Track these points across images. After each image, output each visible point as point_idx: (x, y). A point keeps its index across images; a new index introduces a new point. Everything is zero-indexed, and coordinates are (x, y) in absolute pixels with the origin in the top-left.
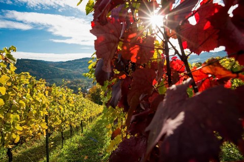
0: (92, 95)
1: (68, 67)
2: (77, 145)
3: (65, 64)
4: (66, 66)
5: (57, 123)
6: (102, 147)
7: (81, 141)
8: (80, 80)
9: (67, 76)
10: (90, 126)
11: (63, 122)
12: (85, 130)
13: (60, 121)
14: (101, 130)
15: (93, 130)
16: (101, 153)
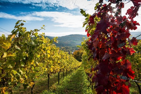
0: (75, 55)
1: (62, 40)
2: (69, 79)
3: (61, 38)
4: (61, 39)
5: (63, 68)
6: (82, 82)
7: (71, 78)
8: (68, 47)
9: (61, 45)
10: (75, 72)
11: (65, 67)
12: (72, 74)
13: (64, 67)
14: (81, 75)
15: (77, 74)
16: (81, 85)
